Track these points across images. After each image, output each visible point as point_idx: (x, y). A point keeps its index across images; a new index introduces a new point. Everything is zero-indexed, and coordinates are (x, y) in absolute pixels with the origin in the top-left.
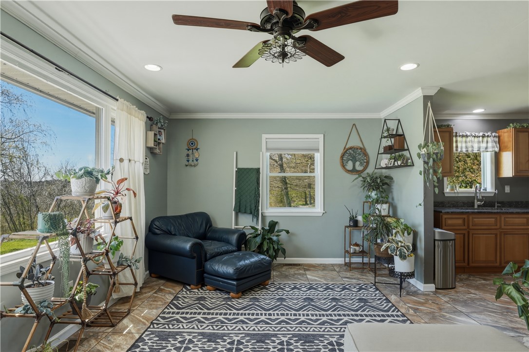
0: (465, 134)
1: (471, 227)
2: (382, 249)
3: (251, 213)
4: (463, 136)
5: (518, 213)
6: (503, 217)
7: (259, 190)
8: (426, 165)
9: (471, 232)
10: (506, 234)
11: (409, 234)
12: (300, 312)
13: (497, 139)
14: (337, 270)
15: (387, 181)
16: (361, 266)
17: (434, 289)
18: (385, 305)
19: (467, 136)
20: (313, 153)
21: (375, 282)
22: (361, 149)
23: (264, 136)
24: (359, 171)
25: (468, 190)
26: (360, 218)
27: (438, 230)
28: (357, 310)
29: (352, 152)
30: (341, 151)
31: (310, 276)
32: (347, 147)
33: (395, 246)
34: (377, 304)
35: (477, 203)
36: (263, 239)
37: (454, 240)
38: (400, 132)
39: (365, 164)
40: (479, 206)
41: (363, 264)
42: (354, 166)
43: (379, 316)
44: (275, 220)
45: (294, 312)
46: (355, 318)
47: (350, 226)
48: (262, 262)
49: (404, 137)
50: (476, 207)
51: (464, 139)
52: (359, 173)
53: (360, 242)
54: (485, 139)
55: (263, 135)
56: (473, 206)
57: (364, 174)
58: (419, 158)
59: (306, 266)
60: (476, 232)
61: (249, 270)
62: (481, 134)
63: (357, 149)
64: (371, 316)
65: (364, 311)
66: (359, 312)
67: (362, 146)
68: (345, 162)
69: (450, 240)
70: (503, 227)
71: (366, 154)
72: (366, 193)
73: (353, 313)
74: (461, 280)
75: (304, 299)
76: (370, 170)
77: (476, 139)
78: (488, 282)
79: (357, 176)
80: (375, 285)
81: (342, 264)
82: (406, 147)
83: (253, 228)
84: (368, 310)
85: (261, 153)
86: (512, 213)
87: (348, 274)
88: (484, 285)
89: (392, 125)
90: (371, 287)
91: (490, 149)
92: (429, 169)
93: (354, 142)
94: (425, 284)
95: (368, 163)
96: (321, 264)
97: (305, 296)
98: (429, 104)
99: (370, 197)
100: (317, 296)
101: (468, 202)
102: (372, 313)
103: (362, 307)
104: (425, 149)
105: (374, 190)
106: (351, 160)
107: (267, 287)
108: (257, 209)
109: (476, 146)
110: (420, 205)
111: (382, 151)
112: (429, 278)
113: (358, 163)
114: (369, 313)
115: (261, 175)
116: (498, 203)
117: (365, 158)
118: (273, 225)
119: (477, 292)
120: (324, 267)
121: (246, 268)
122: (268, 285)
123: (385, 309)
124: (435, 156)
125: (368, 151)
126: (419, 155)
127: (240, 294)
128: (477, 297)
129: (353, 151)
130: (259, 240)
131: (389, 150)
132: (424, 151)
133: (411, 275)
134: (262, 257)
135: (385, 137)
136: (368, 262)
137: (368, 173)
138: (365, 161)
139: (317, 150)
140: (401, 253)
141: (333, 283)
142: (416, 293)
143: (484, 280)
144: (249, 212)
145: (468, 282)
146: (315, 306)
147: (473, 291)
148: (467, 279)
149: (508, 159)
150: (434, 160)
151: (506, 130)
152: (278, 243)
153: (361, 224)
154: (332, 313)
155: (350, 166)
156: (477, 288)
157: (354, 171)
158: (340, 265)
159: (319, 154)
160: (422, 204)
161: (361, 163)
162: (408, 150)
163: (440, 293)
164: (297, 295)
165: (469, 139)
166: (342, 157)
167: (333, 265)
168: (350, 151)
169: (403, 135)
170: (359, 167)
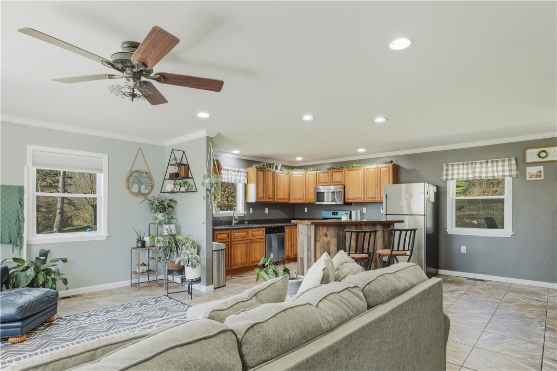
0: (227, 168)
1: (232, 240)
2: (176, 263)
3: (11, 242)
4: (225, 170)
5: (258, 227)
6: (251, 230)
7: (22, 213)
8: (208, 192)
9: (233, 243)
10: (252, 242)
11: (195, 248)
12: (111, 332)
13: (246, 174)
14: (126, 291)
15: (172, 204)
16: (147, 284)
17: (213, 289)
18: (183, 307)
19: (228, 170)
20: (95, 173)
21: (168, 294)
22: (146, 173)
23: (30, 148)
24: (145, 194)
25: (229, 212)
26: (147, 239)
27: (214, 243)
28: (163, 316)
29: (138, 176)
30: (126, 174)
31: (101, 302)
32: (133, 170)
33: (187, 257)
34: (177, 308)
35: (234, 222)
36: (37, 270)
37: (225, 249)
38: (184, 162)
39: (150, 187)
40: (235, 224)
41: (149, 282)
42: (140, 189)
43: (181, 315)
44: (47, 249)
45: (103, 334)
46: (164, 321)
47: (138, 247)
48: (48, 295)
49: (189, 167)
50: (233, 224)
51: (226, 172)
52: (145, 195)
53: (146, 263)
54: (239, 173)
55: (28, 145)
56: (232, 224)
57: (150, 197)
58: (203, 186)
59: (88, 295)
60: (235, 243)
61: (35, 305)
62: (237, 169)
63: (143, 172)
64: (175, 317)
65: (168, 315)
66: (165, 317)
67: (147, 171)
68: (130, 185)
69: (222, 250)
70: (251, 238)
71: (151, 179)
72: (153, 215)
73: (161, 319)
74: (228, 280)
75: (107, 321)
76: (156, 193)
77: (234, 173)
78: (243, 278)
79: (143, 199)
80: (168, 296)
81: (128, 286)
82: (190, 176)
83: (15, 260)
84: (171, 314)
85: (26, 168)
86: (255, 228)
87: (139, 293)
88: (242, 280)
89: (179, 155)
90: (165, 299)
91: (242, 182)
92: (211, 195)
93: (140, 166)
94: (207, 286)
95: (152, 186)
96: (105, 290)
97: (106, 318)
98: (211, 144)
99: (156, 218)
100: (119, 316)
101: (229, 222)
102: (176, 315)
103: (165, 313)
104: (208, 179)
105: (160, 212)
106: (137, 183)
107: (53, 322)
108: (20, 236)
109: (234, 177)
110: (204, 224)
111: (168, 176)
112: (209, 282)
113: (143, 187)
114: (173, 315)
115: (26, 195)
116: (247, 221)
117: (150, 182)
118: (45, 254)
119: (239, 285)
120: (111, 292)
121: (32, 304)
122: (53, 321)
123: (184, 309)
124: (215, 186)
125: (154, 176)
126: (203, 184)
127: (25, 336)
128: (241, 288)
129: (139, 174)
130: (31, 272)
131: (175, 176)
132: (207, 181)
133: (198, 280)
134: (46, 290)
135: (172, 165)
136: (156, 279)
137: (153, 196)
138: (150, 184)
139: (101, 170)
140: (192, 264)
141: (128, 303)
142: (200, 295)
143: (241, 277)
144: (9, 241)
145: (232, 280)
146: (123, 324)
147: (237, 285)
148: (231, 279)
149: (252, 188)
150: (215, 189)
151: (251, 168)
152: (59, 273)
153: (148, 245)
154: (142, 324)
155: (135, 188)
156: (239, 282)
157: (139, 194)
158: (126, 287)
159: (102, 175)
160: (205, 223)
161: (146, 186)
162: (192, 178)
163: (217, 291)
164: (96, 320)
165: (230, 172)
166: (128, 179)
167: (119, 289)
168: (136, 174)
169: (188, 165)
170: (144, 191)
